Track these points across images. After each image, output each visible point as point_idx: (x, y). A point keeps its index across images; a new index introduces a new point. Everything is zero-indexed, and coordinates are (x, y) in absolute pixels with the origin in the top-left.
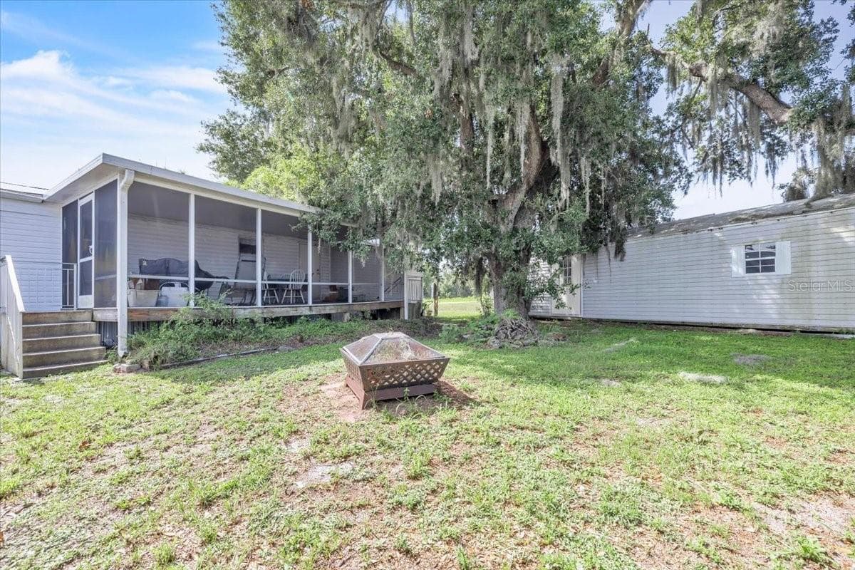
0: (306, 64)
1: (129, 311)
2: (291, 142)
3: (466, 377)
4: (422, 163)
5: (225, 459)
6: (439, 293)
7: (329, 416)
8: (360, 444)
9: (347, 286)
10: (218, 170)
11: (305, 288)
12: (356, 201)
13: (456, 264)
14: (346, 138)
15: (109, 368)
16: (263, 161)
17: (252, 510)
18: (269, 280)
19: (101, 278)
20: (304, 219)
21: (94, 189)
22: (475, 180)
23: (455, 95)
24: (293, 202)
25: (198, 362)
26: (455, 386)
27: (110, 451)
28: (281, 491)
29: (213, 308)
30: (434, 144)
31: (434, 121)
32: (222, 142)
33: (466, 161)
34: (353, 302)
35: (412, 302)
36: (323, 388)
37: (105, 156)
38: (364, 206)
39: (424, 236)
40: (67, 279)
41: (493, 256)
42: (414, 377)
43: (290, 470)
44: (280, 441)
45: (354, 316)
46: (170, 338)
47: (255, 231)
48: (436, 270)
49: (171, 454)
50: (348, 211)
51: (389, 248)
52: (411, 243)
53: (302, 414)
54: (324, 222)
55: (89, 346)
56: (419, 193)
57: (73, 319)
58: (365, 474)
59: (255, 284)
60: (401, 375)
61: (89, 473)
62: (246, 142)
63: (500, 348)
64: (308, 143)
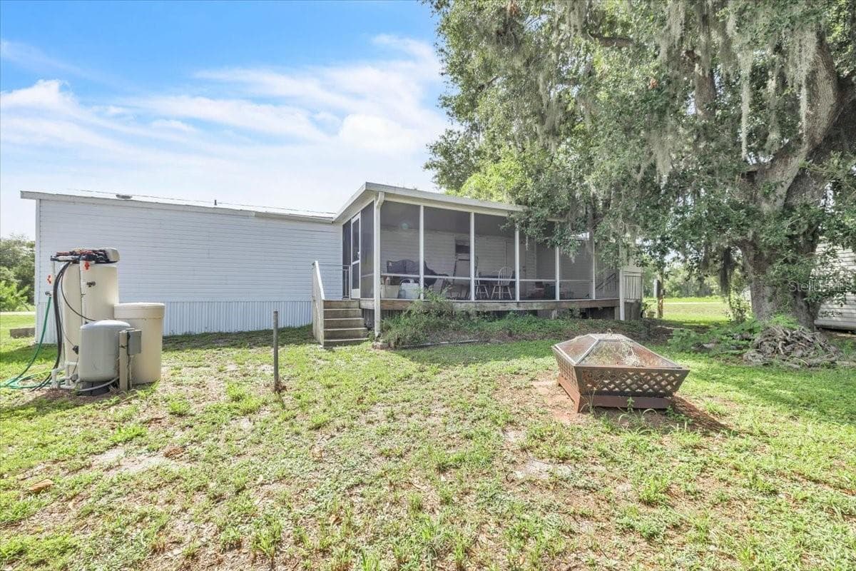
0: (513, 69)
1: (382, 301)
2: (500, 147)
3: (711, 397)
4: (644, 142)
5: (453, 433)
6: (664, 291)
7: (542, 414)
8: (579, 449)
9: (554, 283)
10: (439, 182)
11: (513, 284)
12: (564, 195)
13: (690, 257)
14: (553, 132)
15: (369, 344)
16: (474, 169)
17: (478, 486)
18: (480, 277)
19: (365, 276)
20: (512, 219)
21: (360, 210)
22: (719, 150)
23: (688, 52)
24: (502, 203)
25: (427, 346)
26: (697, 406)
27: (375, 408)
28: (502, 476)
29: (437, 301)
30: (660, 117)
31: (660, 90)
32: (442, 158)
33: (705, 129)
34: (560, 299)
35: (628, 301)
36: (534, 383)
37: (367, 184)
38: (572, 197)
39: (646, 226)
40: (345, 276)
41: (751, 246)
42: (640, 387)
43: (509, 458)
44: (497, 428)
45: (562, 315)
46: (408, 324)
47: (468, 233)
48: (661, 265)
49: (413, 420)
50: (555, 207)
51: (602, 242)
52: (628, 235)
53: (516, 406)
54: (530, 220)
55: (358, 327)
56: (639, 177)
57: (349, 306)
58: (586, 482)
59: (469, 281)
60: (624, 382)
61: (363, 422)
62: (460, 154)
63: (765, 365)
64: (515, 145)
